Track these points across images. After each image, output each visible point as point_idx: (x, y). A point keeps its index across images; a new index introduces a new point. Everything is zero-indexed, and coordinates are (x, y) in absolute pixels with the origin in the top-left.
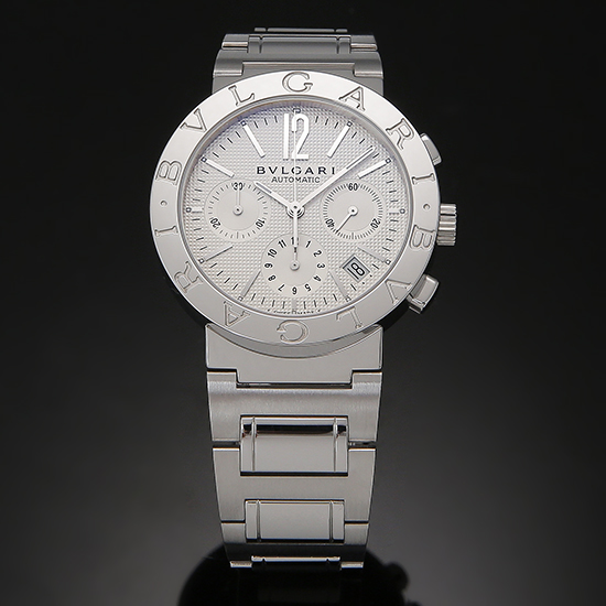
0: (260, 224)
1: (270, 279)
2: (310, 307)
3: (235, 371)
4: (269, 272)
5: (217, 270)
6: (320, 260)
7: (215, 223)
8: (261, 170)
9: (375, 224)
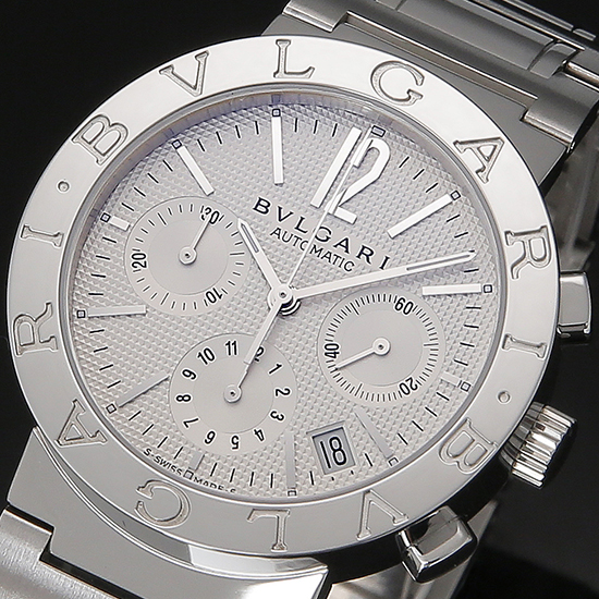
0: (213, 296)
1: (181, 398)
2: (221, 478)
3: (51, 529)
4: (184, 386)
5: (98, 341)
6: (281, 405)
7: (138, 259)
8: (262, 206)
9: (408, 387)
